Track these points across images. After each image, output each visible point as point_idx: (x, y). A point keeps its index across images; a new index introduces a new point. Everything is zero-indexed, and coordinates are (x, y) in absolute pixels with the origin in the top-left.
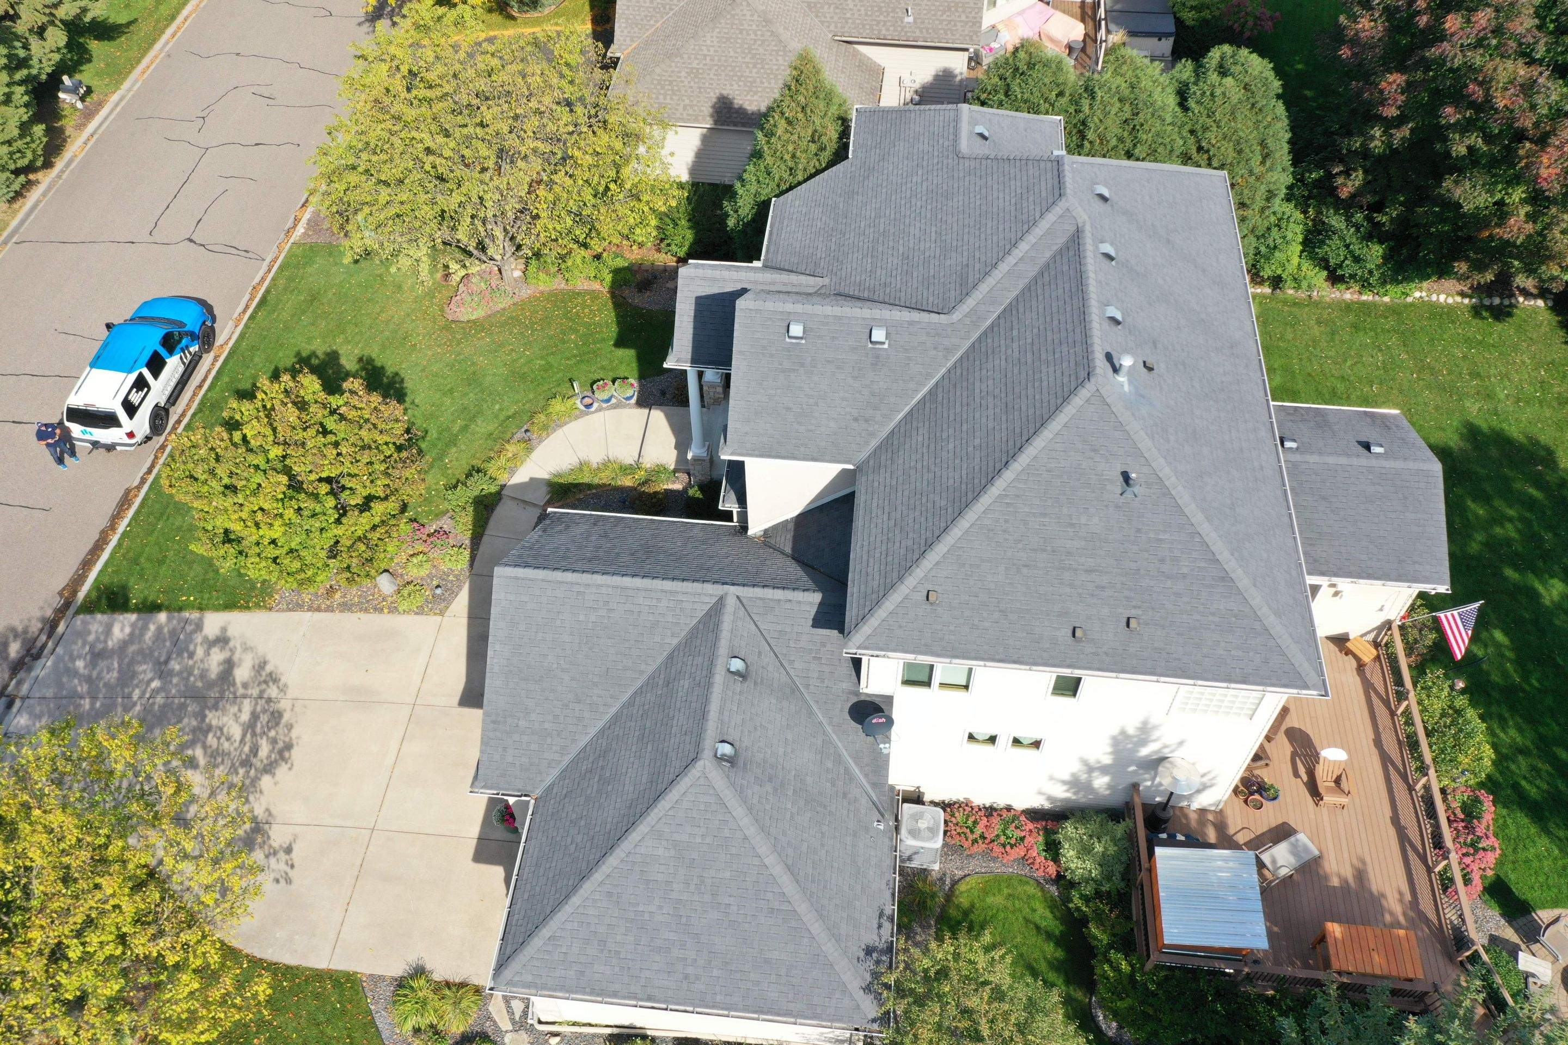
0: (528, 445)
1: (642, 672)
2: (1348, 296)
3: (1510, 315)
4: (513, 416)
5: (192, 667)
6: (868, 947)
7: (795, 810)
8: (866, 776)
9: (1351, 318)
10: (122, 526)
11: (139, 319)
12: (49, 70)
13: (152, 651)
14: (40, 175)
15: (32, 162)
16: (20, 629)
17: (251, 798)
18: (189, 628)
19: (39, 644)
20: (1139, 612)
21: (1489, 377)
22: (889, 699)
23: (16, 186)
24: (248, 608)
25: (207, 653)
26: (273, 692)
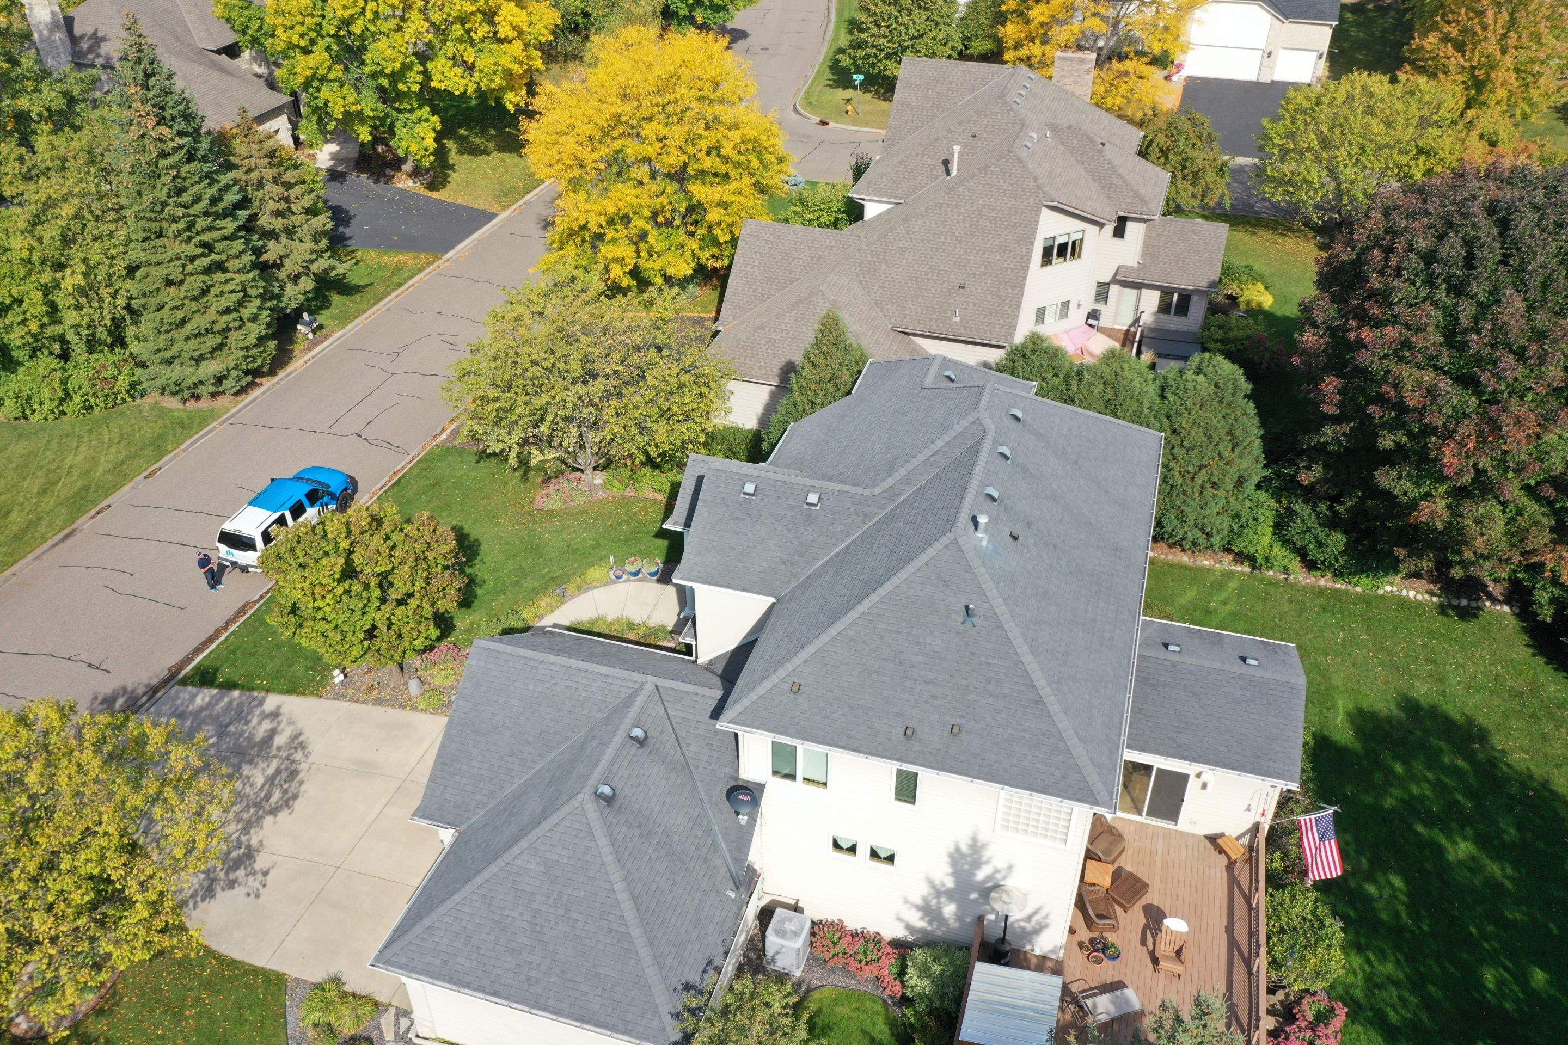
0: (562, 600)
1: (567, 738)
2: (1322, 583)
3: (1476, 616)
4: (557, 578)
5: (244, 732)
6: (687, 984)
7: (654, 856)
8: (731, 851)
9: (1322, 601)
10: (234, 627)
11: (297, 478)
12: (294, 306)
13: (218, 716)
14: (264, 380)
15: (260, 367)
16: (130, 689)
17: (252, 831)
18: (255, 703)
19: (139, 703)
20: (963, 721)
21: (1444, 665)
22: (761, 787)
23: (243, 383)
24: (304, 694)
25: (260, 723)
26: (298, 756)
